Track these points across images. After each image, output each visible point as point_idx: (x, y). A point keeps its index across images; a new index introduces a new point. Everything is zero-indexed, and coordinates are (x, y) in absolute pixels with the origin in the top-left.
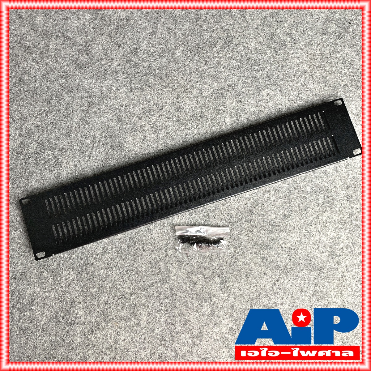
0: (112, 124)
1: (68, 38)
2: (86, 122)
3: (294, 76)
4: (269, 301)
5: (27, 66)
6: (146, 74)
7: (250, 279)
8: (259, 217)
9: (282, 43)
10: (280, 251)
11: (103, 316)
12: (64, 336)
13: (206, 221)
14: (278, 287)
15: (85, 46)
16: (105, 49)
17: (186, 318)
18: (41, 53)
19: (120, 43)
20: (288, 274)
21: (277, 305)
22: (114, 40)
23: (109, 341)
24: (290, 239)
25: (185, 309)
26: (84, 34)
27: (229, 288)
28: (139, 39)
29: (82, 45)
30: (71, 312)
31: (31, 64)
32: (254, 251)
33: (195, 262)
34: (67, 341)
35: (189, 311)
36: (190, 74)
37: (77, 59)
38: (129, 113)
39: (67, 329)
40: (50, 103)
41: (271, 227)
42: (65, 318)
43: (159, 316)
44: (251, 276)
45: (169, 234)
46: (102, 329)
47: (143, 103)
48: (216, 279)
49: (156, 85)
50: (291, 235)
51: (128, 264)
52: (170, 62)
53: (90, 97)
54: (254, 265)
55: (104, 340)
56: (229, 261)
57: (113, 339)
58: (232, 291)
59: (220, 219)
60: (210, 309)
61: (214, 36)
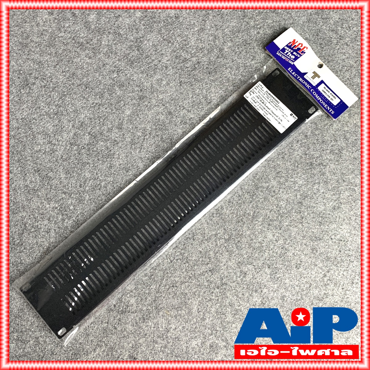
0: (162, 117)
1: (119, 34)
2: (138, 115)
3: (340, 71)
4: (320, 293)
5: (80, 61)
6: (195, 69)
7: (300, 270)
8: (309, 209)
9: (328, 39)
10: (330, 242)
11: (154, 305)
12: (115, 324)
13: (255, 212)
14: (328, 278)
15: (136, 42)
16: (156, 45)
17: (237, 308)
18: (93, 48)
19: (170, 40)
20: (339, 265)
21: (328, 296)
22: (164, 36)
23: (161, 329)
24: (340, 231)
25: (235, 299)
26: (135, 31)
27: (279, 279)
28: (188, 35)
29: (133, 41)
30: (123, 300)
31: (84, 60)
32: (304, 242)
33: (245, 252)
34: (119, 329)
35: (240, 301)
36: (238, 68)
37: (129, 54)
38: (178, 106)
39: (119, 317)
40: (102, 96)
41: (320, 219)
42: (117, 306)
43: (209, 306)
44: (302, 267)
45: (218, 224)
46: (153, 318)
47: (192, 97)
48: (267, 270)
49: (205, 79)
50: (341, 227)
51: (179, 253)
52: (218, 57)
53: (141, 90)
54: (304, 256)
55: (155, 329)
56: (279, 252)
57: (164, 328)
58: (283, 282)
59: (269, 210)
60: (260, 300)
61: (261, 32)
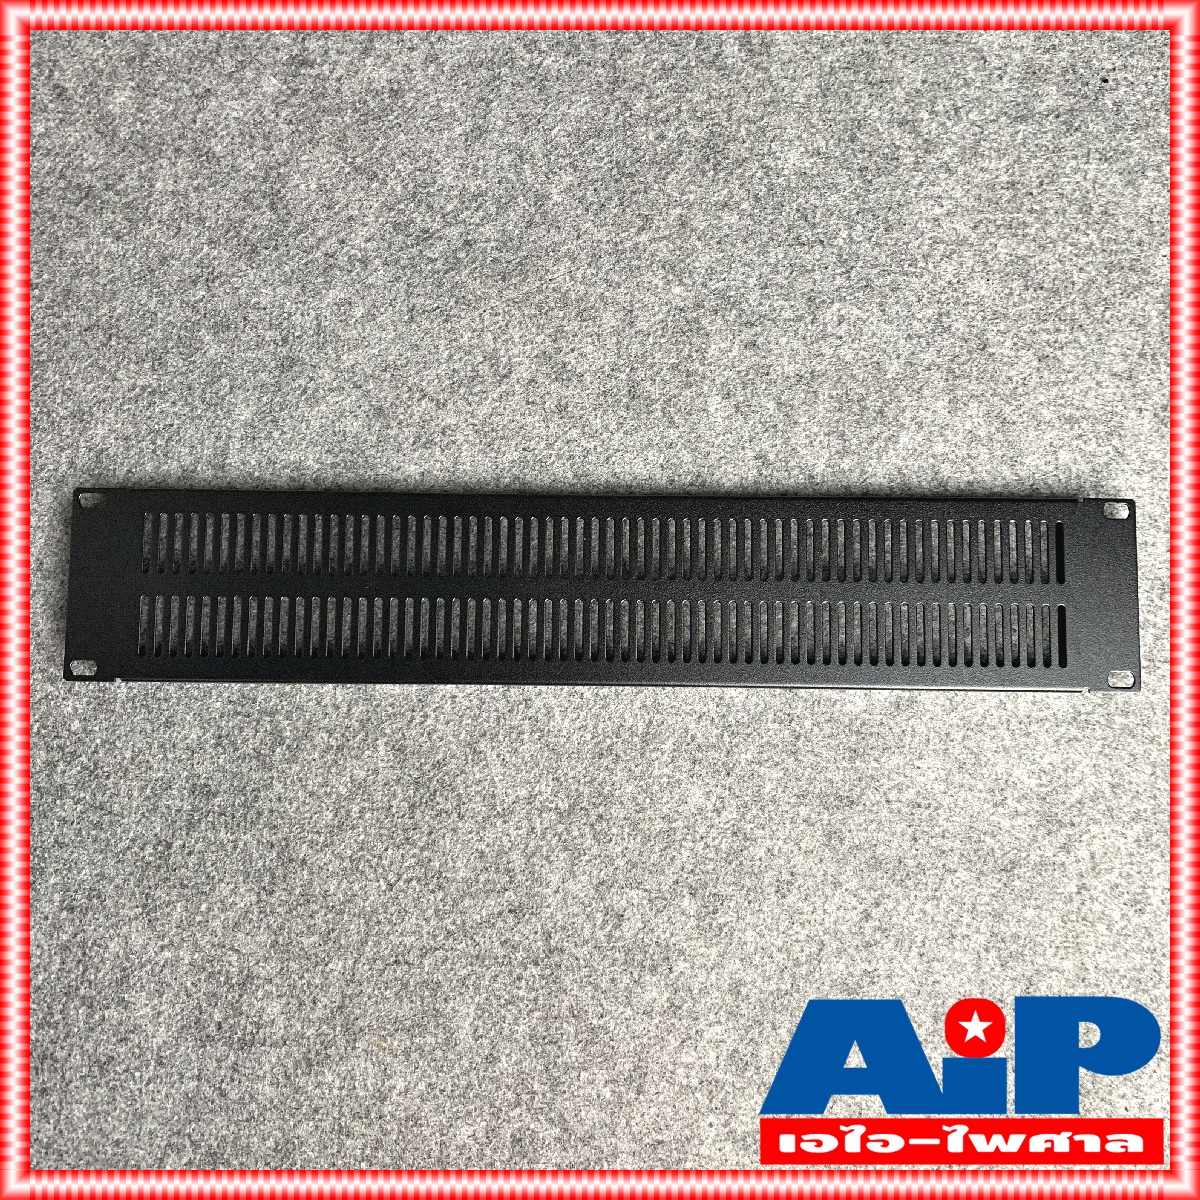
0: (353, 426)
1: (210, 156)
2: (275, 421)
3: (925, 257)
4: (851, 969)
5: (88, 250)
6: (454, 265)
7: (790, 899)
8: (816, 709)
9: (887, 151)
10: (885, 812)
11: (339, 1020)
12: (222, 1081)
13: (651, 722)
14: (877, 923)
15: (265, 180)
16: (328, 187)
17: (595, 1022)
18: (127, 205)
19: (374, 169)
20: (910, 883)
21: (876, 980)
22: (354, 158)
23: (361, 1094)
24: (914, 775)
25: (590, 994)
26: (260, 142)
27: (726, 929)
28: (431, 152)
29: (254, 178)
30: (244, 1008)
31: (98, 244)
32: (802, 813)
33: (620, 849)
34: (233, 1095)
35: (603, 1002)
36: (595, 258)
37: (242, 221)
38: (406, 389)
39: (232, 1058)
40: (159, 362)
41: (854, 738)
42: (225, 1026)
43: (510, 1018)
44: (795, 891)
45: (537, 765)
46: (337, 1059)
47: (451, 356)
48: (686, 903)
49: (487, 297)
50: (917, 763)
51: (413, 860)
52: (530, 224)
53: (285, 341)
54: (801, 857)
55: (344, 1092)
56: (723, 846)
57: (371, 1089)
58: (736, 940)
59: (695, 717)
60: (666, 995)
61: (670, 134)
